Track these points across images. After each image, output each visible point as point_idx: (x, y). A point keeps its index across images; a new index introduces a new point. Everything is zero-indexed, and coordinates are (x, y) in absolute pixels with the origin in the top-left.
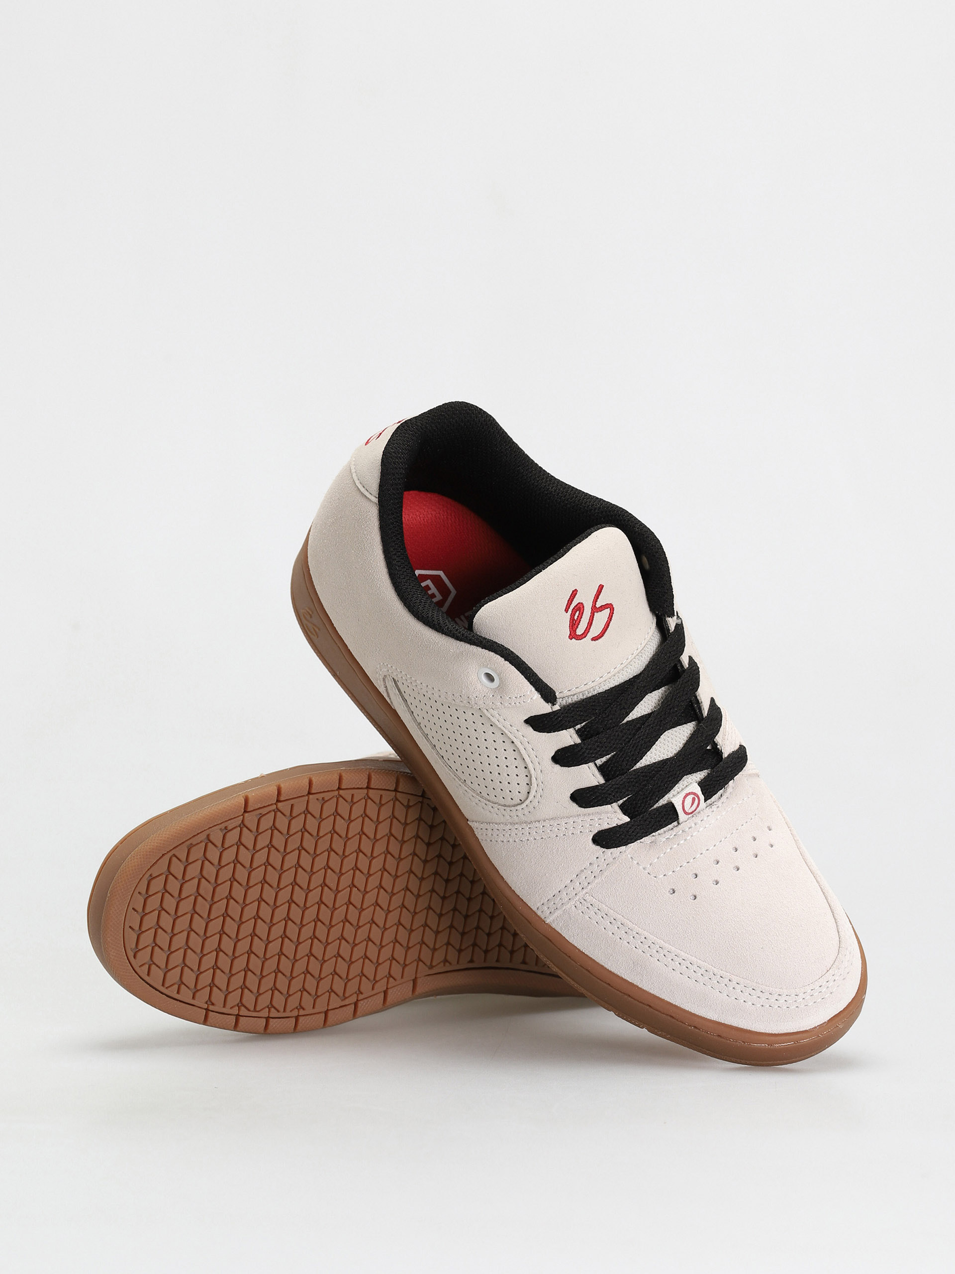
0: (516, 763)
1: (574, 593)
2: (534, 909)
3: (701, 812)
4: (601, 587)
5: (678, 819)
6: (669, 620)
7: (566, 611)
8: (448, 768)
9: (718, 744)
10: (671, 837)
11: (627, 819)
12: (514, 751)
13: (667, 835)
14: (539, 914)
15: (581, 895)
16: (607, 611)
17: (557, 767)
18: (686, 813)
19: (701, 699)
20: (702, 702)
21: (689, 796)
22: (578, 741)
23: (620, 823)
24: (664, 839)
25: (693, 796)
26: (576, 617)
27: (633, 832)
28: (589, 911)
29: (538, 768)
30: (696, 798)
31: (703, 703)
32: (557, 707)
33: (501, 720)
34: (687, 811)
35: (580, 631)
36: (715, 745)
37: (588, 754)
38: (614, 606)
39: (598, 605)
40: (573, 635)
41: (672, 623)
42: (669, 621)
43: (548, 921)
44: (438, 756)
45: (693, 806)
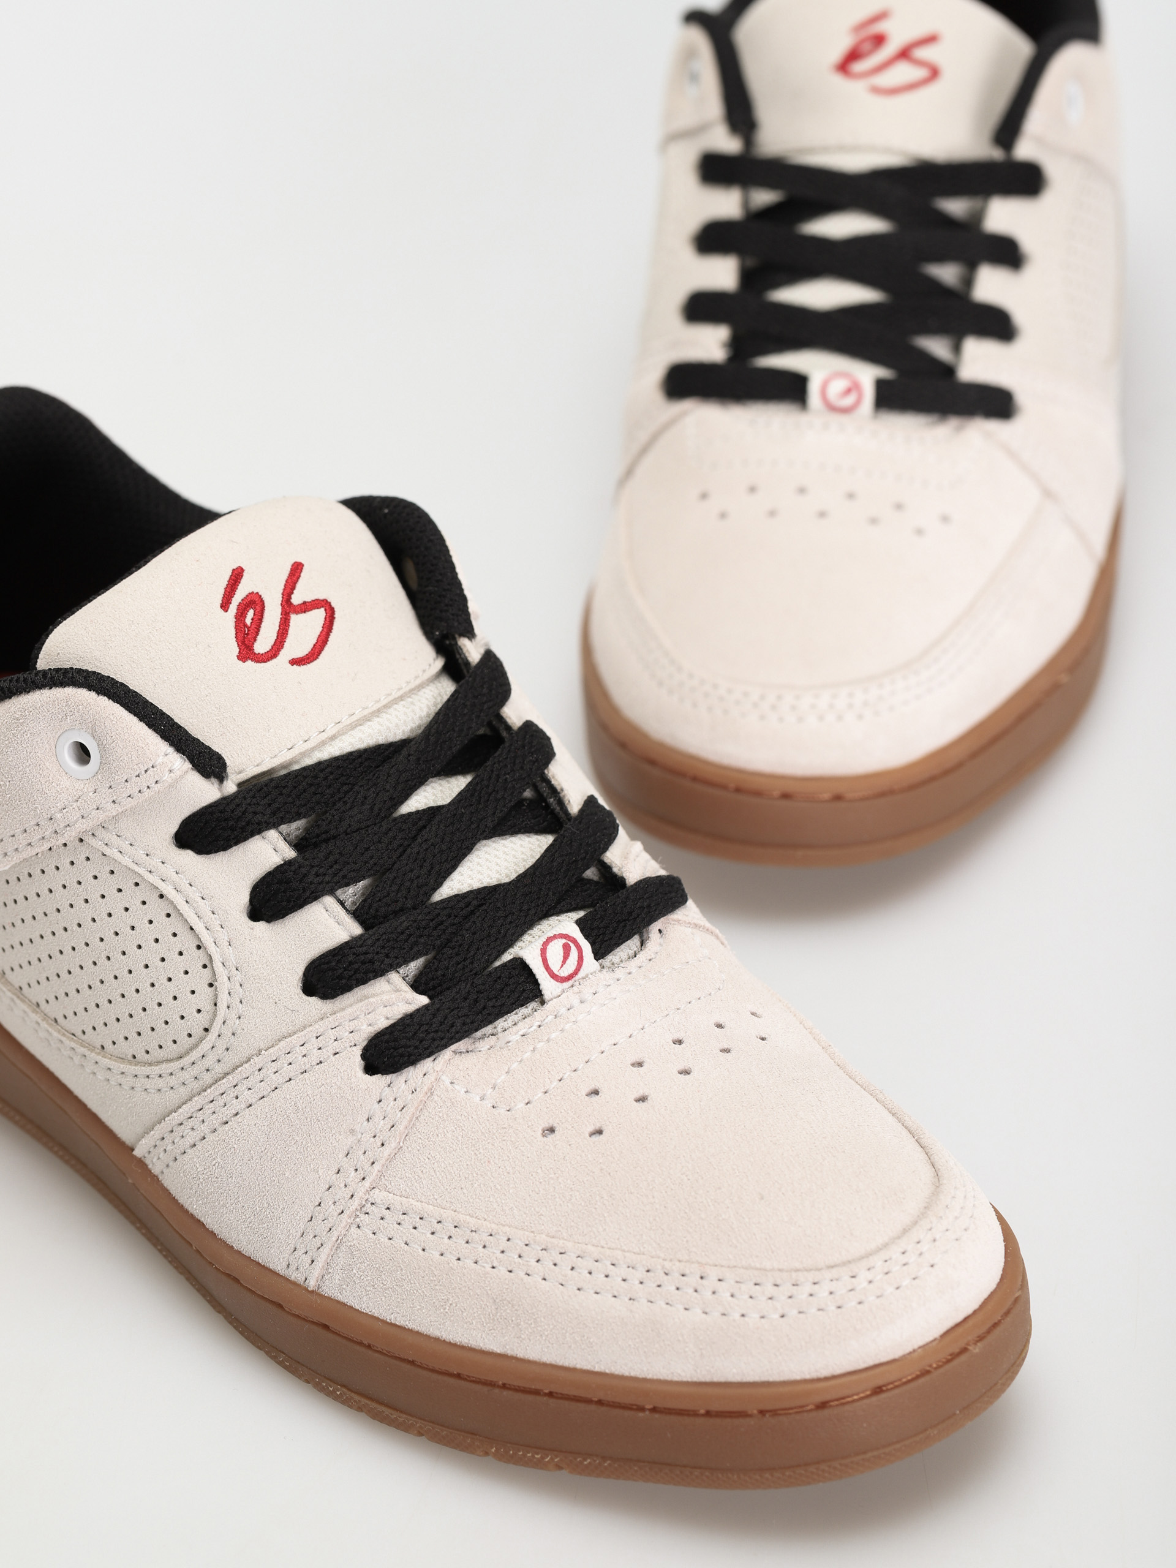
0: (177, 944)
1: (237, 575)
2: (280, 1268)
3: (590, 976)
4: (297, 569)
5: (540, 991)
6: (464, 643)
7: (225, 606)
8: (68, 1038)
9: (614, 865)
10: (532, 1029)
11: (424, 1000)
12: (168, 915)
13: (523, 1027)
14: (293, 1278)
15: (360, 1194)
16: (320, 614)
17: (261, 925)
18: (553, 976)
19: (559, 784)
20: (562, 790)
21: (556, 941)
22: (291, 854)
23: (411, 1008)
24: (518, 1037)
25: (564, 941)
26: (248, 621)
27: (441, 1023)
28: (386, 1225)
29: (223, 937)
30: (572, 945)
31: (565, 792)
32: (230, 787)
33: (125, 846)
34: (556, 972)
35: (262, 644)
36: (606, 869)
37: (317, 875)
38: (333, 605)
39: (297, 599)
40: (246, 652)
41: (472, 651)
42: (465, 645)
43: (312, 1284)
44: (47, 1021)
45: (568, 962)
